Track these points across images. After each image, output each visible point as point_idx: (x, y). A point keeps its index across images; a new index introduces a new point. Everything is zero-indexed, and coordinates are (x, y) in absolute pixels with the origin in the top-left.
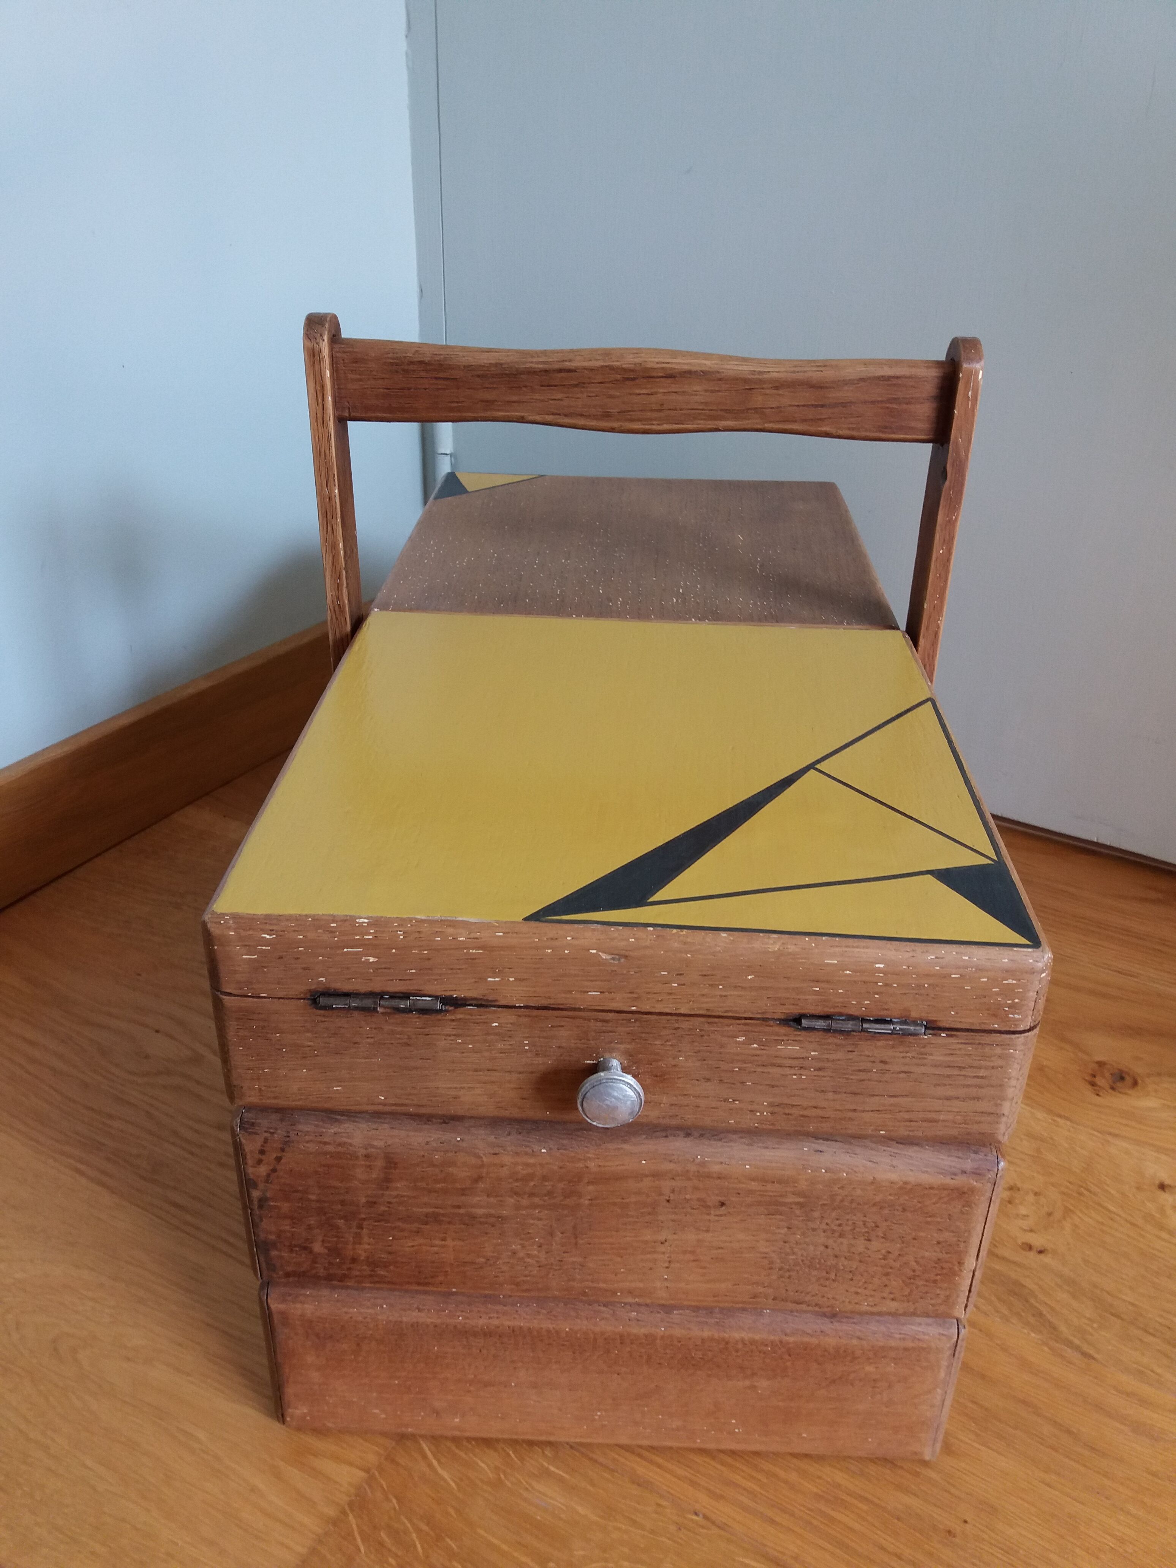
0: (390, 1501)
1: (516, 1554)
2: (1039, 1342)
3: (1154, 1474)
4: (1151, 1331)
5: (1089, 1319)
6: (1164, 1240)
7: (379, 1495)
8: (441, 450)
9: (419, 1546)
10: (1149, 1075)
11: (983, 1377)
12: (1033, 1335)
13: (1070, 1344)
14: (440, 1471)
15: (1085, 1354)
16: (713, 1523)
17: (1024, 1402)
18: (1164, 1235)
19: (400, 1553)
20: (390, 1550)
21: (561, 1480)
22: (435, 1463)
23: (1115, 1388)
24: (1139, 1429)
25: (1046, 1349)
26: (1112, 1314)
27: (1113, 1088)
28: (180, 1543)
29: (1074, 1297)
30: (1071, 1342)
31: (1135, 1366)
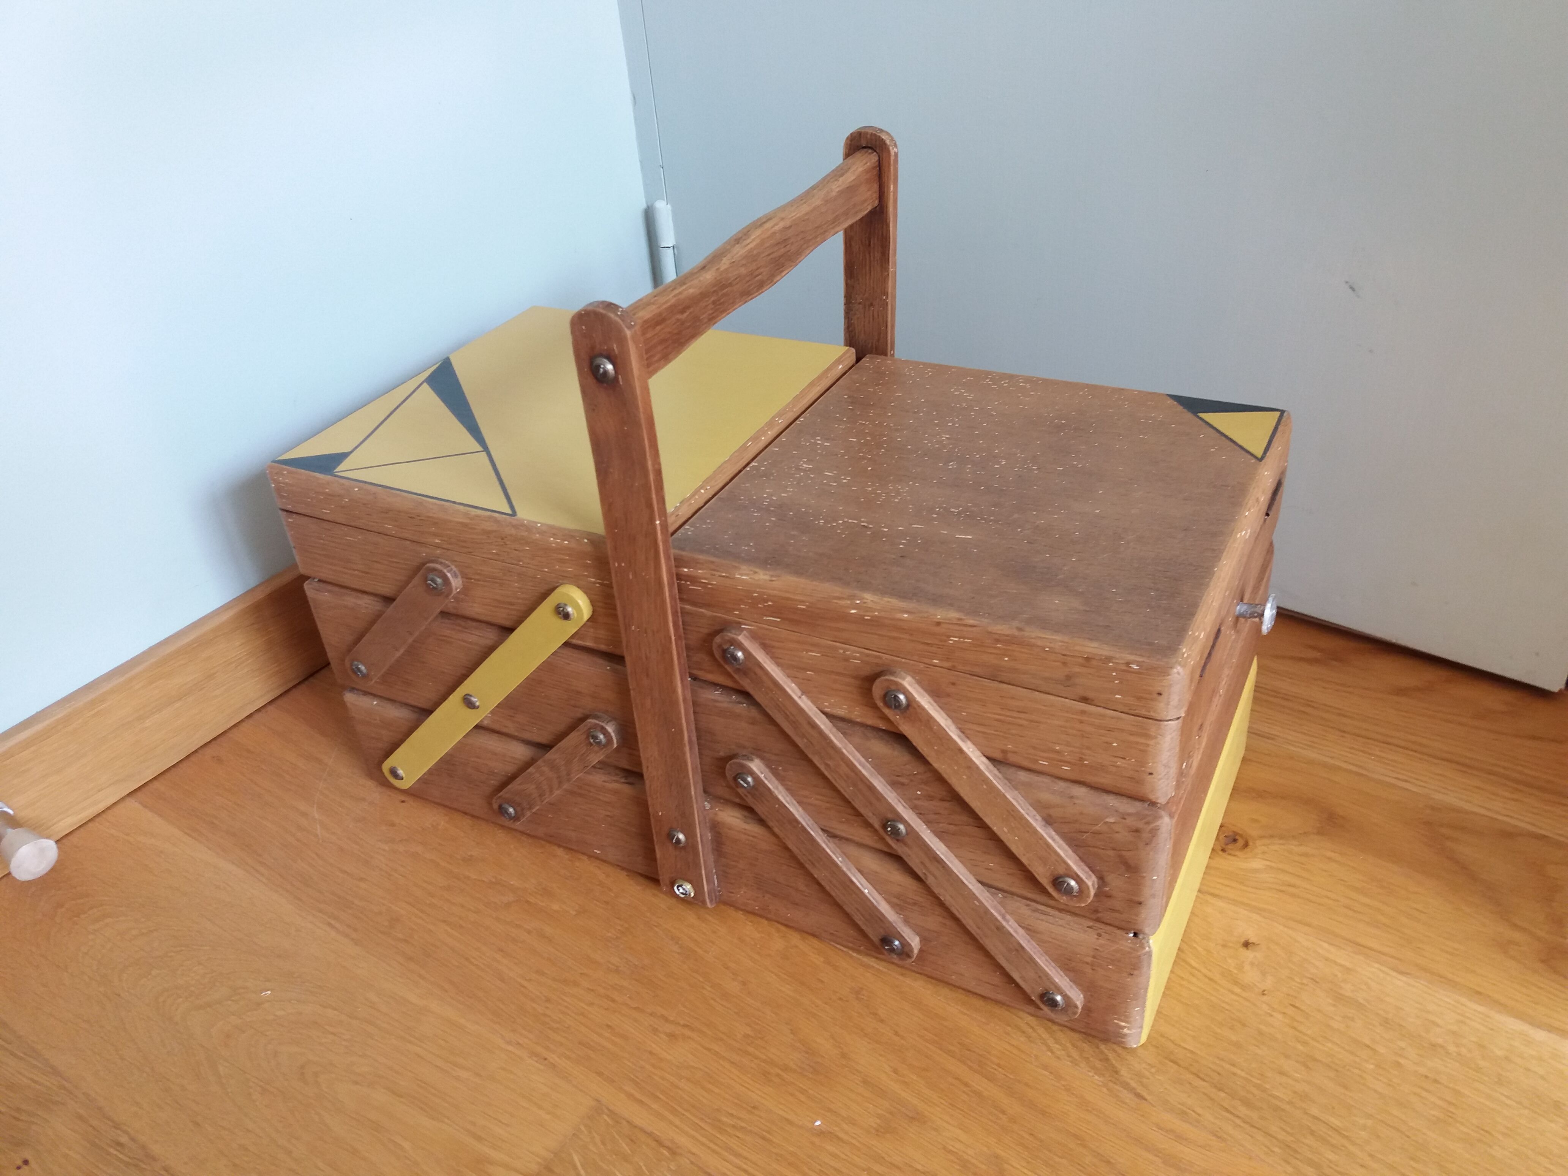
2: (1101, 1084)
4: (1201, 1075)
5: (1149, 1064)
6: (1237, 994)
8: (664, 243)
10: (1262, 837)
11: (1044, 1113)
12: (1096, 1077)
13: (1126, 1086)
15: (1139, 1096)
17: (1076, 1137)
18: (1237, 990)
23: (1156, 1125)
24: (1169, 1160)
25: (1105, 1090)
26: (1172, 1061)
27: (1223, 850)
30: (1128, 1084)
31: (1179, 1106)
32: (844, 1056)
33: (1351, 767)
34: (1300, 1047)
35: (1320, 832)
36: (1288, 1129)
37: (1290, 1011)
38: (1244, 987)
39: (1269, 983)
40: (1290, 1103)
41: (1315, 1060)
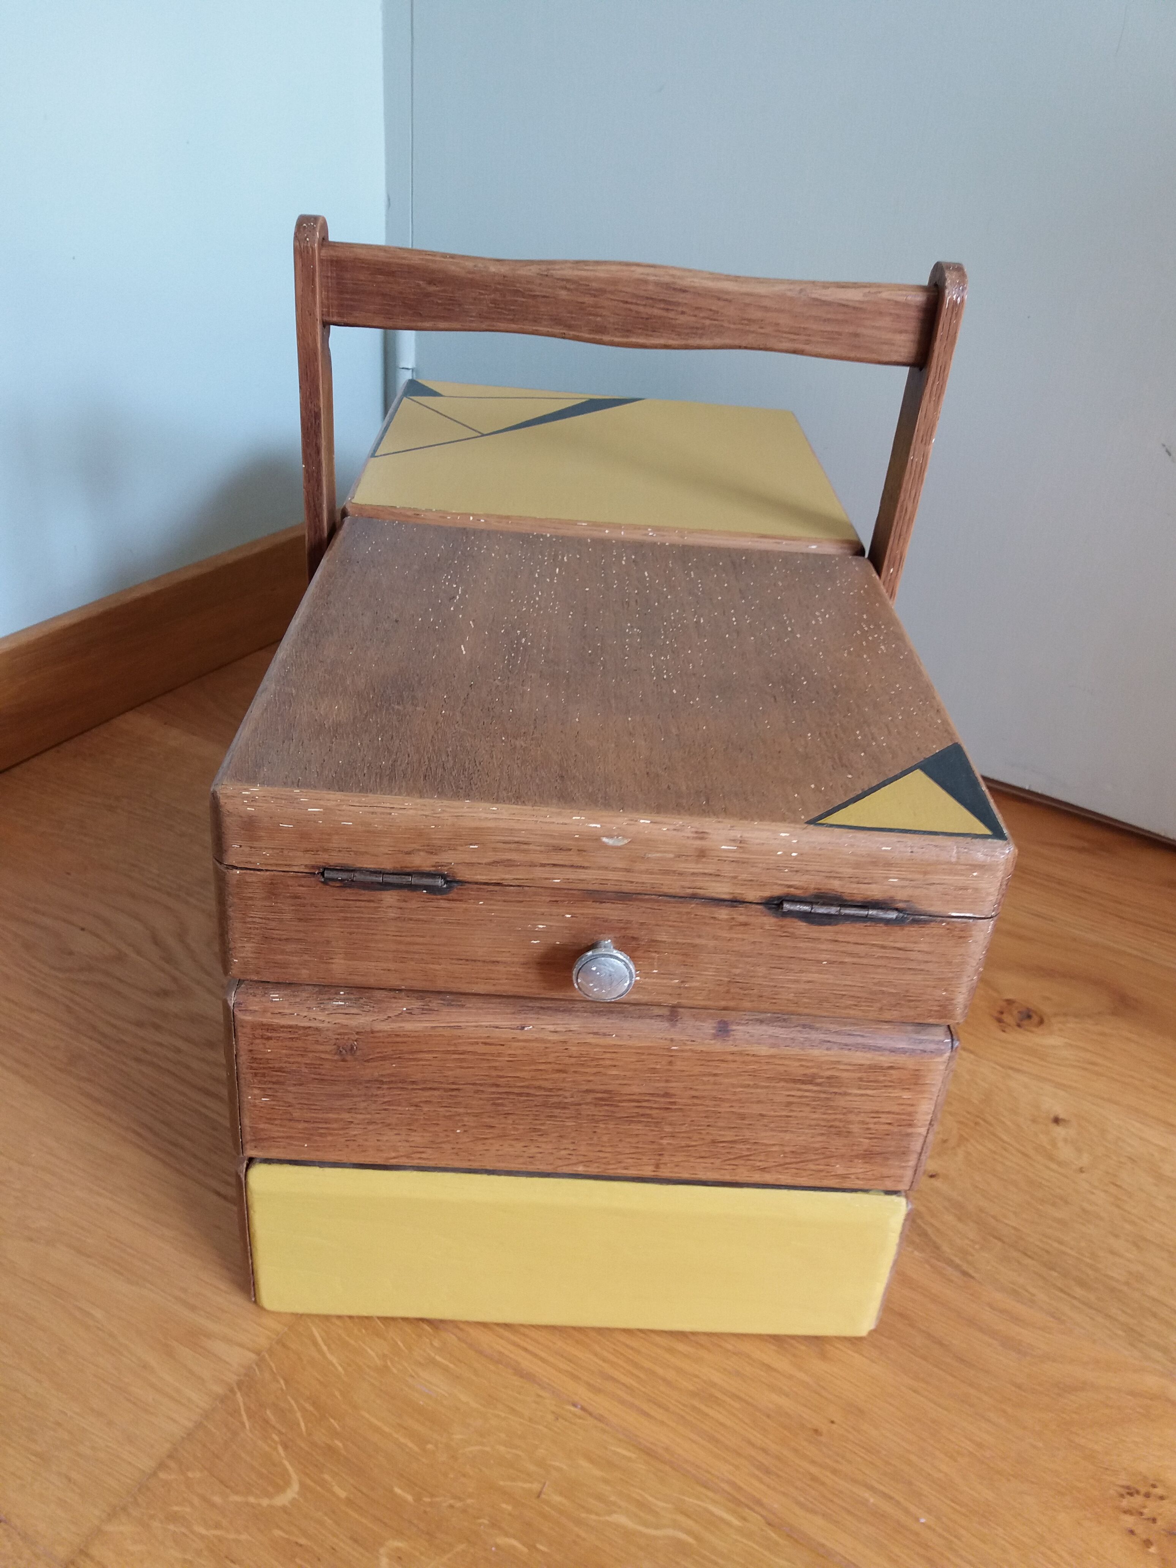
0: (278, 1382)
1: (396, 1436)
2: (922, 1260)
3: (1019, 1387)
4: (1029, 1253)
5: (972, 1241)
6: (1053, 1170)
7: (267, 1376)
8: (403, 364)
9: (302, 1425)
10: (1056, 1015)
12: (916, 1253)
13: (950, 1263)
14: (329, 1356)
15: (965, 1273)
16: (591, 1414)
17: (901, 1315)
18: (1054, 1166)
19: (284, 1431)
20: (274, 1427)
21: (446, 1369)
22: (325, 1348)
23: (990, 1305)
24: (1009, 1343)
25: (927, 1266)
26: (995, 1237)
27: (1019, 1026)
28: (69, 1413)
29: (960, 1219)
30: (952, 1261)
31: (1011, 1286)
33: (1135, 952)
34: (1127, 1226)
35: (1115, 1013)
36: (1129, 1311)
37: (1112, 1189)
38: (1060, 1164)
39: (1085, 1160)
40: (1127, 1284)
41: (1146, 1240)
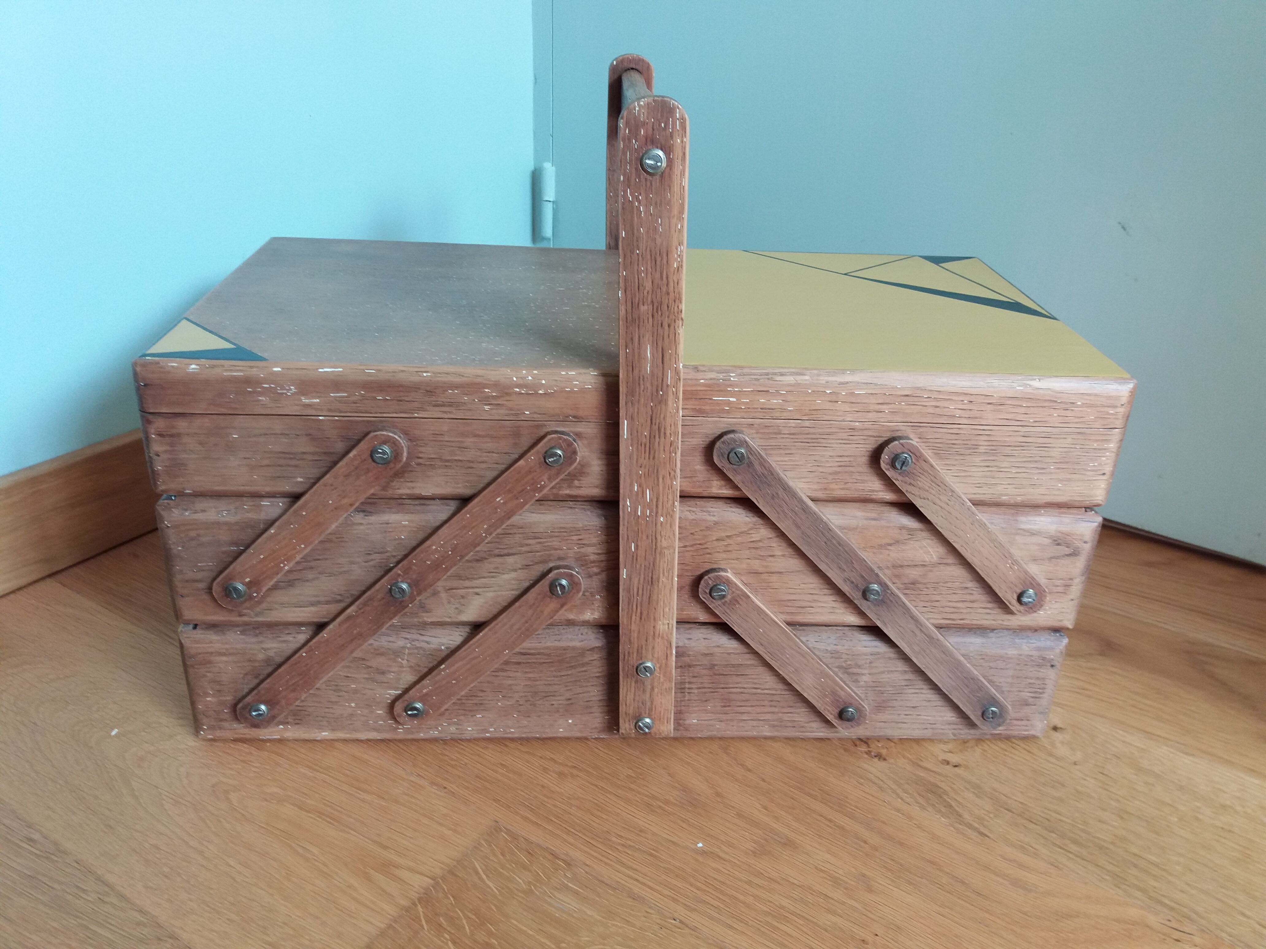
0: (449, 898)
1: (538, 937)
2: (948, 824)
3: (1025, 914)
4: (1034, 821)
5: (987, 811)
6: (1052, 764)
7: (441, 895)
8: (546, 198)
9: (467, 927)
11: (901, 844)
12: (943, 819)
13: (970, 826)
14: (488, 882)
15: (982, 834)
16: (687, 926)
17: (931, 862)
18: (1053, 760)
19: (453, 932)
20: (445, 929)
21: (576, 893)
22: (484, 877)
23: (1001, 856)
24: (1016, 883)
25: (952, 829)
26: (1006, 809)
28: (293, 917)
29: (978, 796)
30: (971, 825)
31: (1020, 843)
32: (718, 794)
33: (1118, 612)
34: (1113, 803)
35: (1102, 654)
36: (1116, 863)
37: (1100, 777)
38: (1057, 758)
39: (1078, 756)
40: (1112, 843)
41: (1127, 813)
